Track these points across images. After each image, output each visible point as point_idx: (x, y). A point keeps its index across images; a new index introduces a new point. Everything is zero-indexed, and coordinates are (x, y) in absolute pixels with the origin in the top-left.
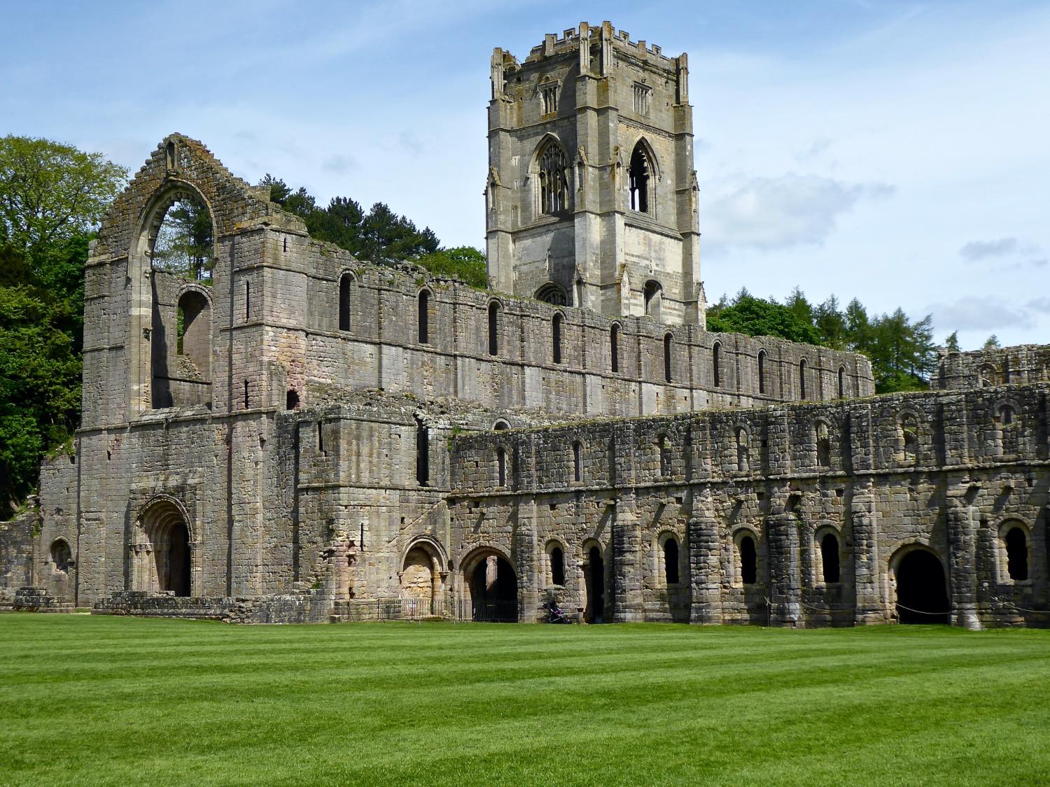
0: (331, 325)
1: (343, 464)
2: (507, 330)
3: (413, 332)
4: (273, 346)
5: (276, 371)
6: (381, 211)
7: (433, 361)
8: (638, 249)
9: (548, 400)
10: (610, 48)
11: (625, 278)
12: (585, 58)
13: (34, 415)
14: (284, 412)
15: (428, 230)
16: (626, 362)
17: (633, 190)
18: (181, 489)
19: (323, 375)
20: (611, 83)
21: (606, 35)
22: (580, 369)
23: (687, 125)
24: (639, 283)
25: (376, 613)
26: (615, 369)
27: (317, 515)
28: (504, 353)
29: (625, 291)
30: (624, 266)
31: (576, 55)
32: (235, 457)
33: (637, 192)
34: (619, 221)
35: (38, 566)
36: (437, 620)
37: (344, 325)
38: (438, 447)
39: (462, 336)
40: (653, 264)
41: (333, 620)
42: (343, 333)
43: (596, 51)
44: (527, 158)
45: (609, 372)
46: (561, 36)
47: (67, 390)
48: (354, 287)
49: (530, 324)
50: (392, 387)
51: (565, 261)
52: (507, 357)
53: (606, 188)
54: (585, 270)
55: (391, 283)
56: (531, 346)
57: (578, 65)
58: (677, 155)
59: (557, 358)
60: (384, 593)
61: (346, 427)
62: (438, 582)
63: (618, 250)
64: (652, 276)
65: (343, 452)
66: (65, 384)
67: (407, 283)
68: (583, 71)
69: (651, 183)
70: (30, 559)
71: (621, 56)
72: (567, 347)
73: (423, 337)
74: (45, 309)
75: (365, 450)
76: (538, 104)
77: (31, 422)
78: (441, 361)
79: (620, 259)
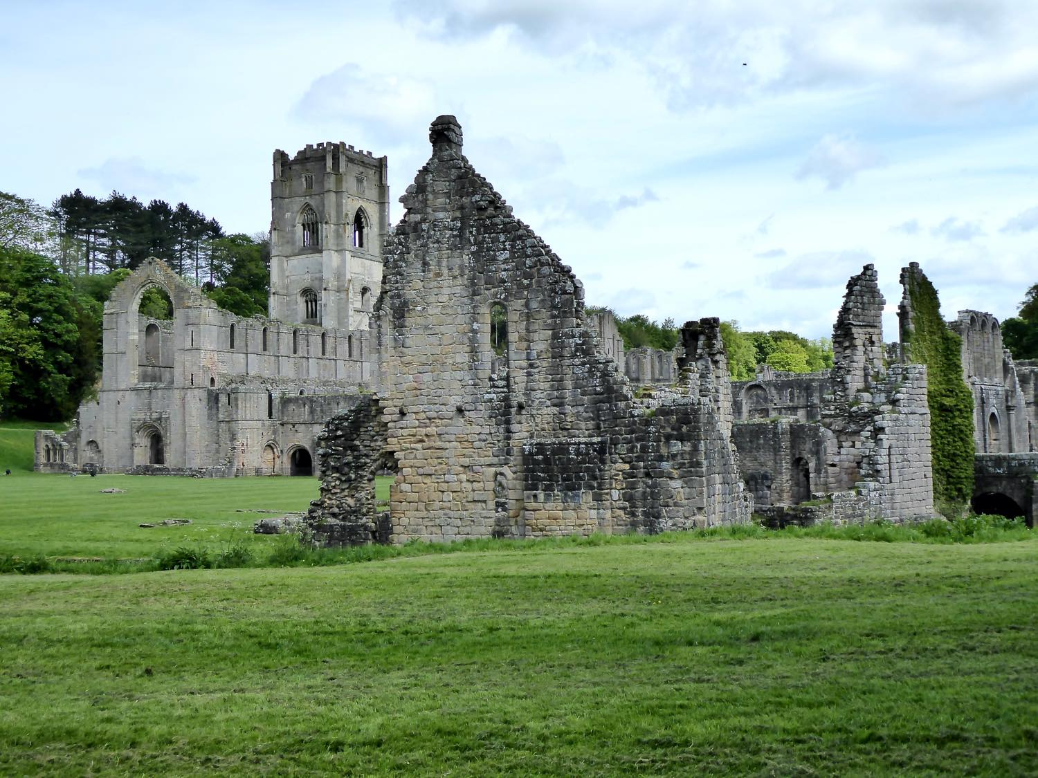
0: (227, 347)
1: (239, 412)
2: (302, 342)
3: (261, 347)
4: (205, 358)
5: (206, 370)
7: (269, 359)
8: (358, 269)
9: (319, 374)
10: (344, 157)
11: (351, 288)
12: (329, 162)
13: (9, 361)
14: (209, 387)
15: (214, 220)
16: (355, 352)
17: (355, 231)
18: (160, 419)
19: (223, 369)
20: (344, 178)
21: (341, 150)
22: (334, 357)
23: (386, 198)
24: (359, 289)
25: (253, 473)
26: (350, 356)
27: (228, 433)
28: (300, 353)
29: (351, 295)
30: (350, 281)
31: (324, 158)
32: (187, 406)
33: (357, 232)
34: (348, 254)
35: (80, 453)
36: (276, 475)
37: (232, 346)
38: (276, 402)
39: (281, 347)
40: (366, 277)
41: (236, 476)
42: (231, 350)
43: (336, 158)
44: (294, 214)
45: (347, 358)
46: (315, 147)
47: (28, 347)
48: (236, 329)
49: (311, 339)
50: (252, 373)
51: (317, 275)
52: (301, 355)
53: (339, 236)
54: (328, 282)
55: (251, 326)
56: (312, 349)
57: (325, 164)
58: (380, 214)
59: (323, 354)
60: (256, 465)
61: (241, 396)
62: (277, 459)
63: (347, 272)
64: (365, 284)
65: (240, 406)
66: (27, 344)
67: (257, 324)
68: (328, 170)
69: (365, 231)
70: (76, 449)
71: (350, 160)
72: (329, 348)
73: (265, 349)
74: (12, 299)
75: (248, 405)
76: (302, 183)
77: (7, 366)
78: (273, 358)
79: (348, 277)
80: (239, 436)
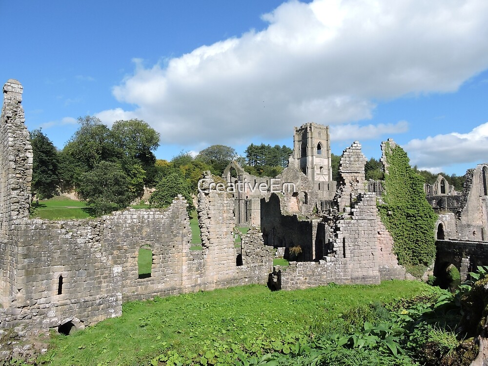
1: (252, 206)
6: (284, 147)
8: (318, 161)
11: (316, 167)
12: (308, 129)
14: (246, 199)
20: (313, 133)
21: (312, 124)
23: (329, 138)
24: (318, 167)
27: (249, 213)
29: (316, 169)
34: (315, 157)
43: (310, 127)
48: (256, 181)
51: (305, 164)
53: (312, 151)
54: (309, 166)
58: (327, 144)
61: (253, 202)
63: (314, 162)
64: (321, 166)
68: (308, 131)
69: (321, 149)
71: (315, 127)
79: (314, 164)
80: (252, 214)
